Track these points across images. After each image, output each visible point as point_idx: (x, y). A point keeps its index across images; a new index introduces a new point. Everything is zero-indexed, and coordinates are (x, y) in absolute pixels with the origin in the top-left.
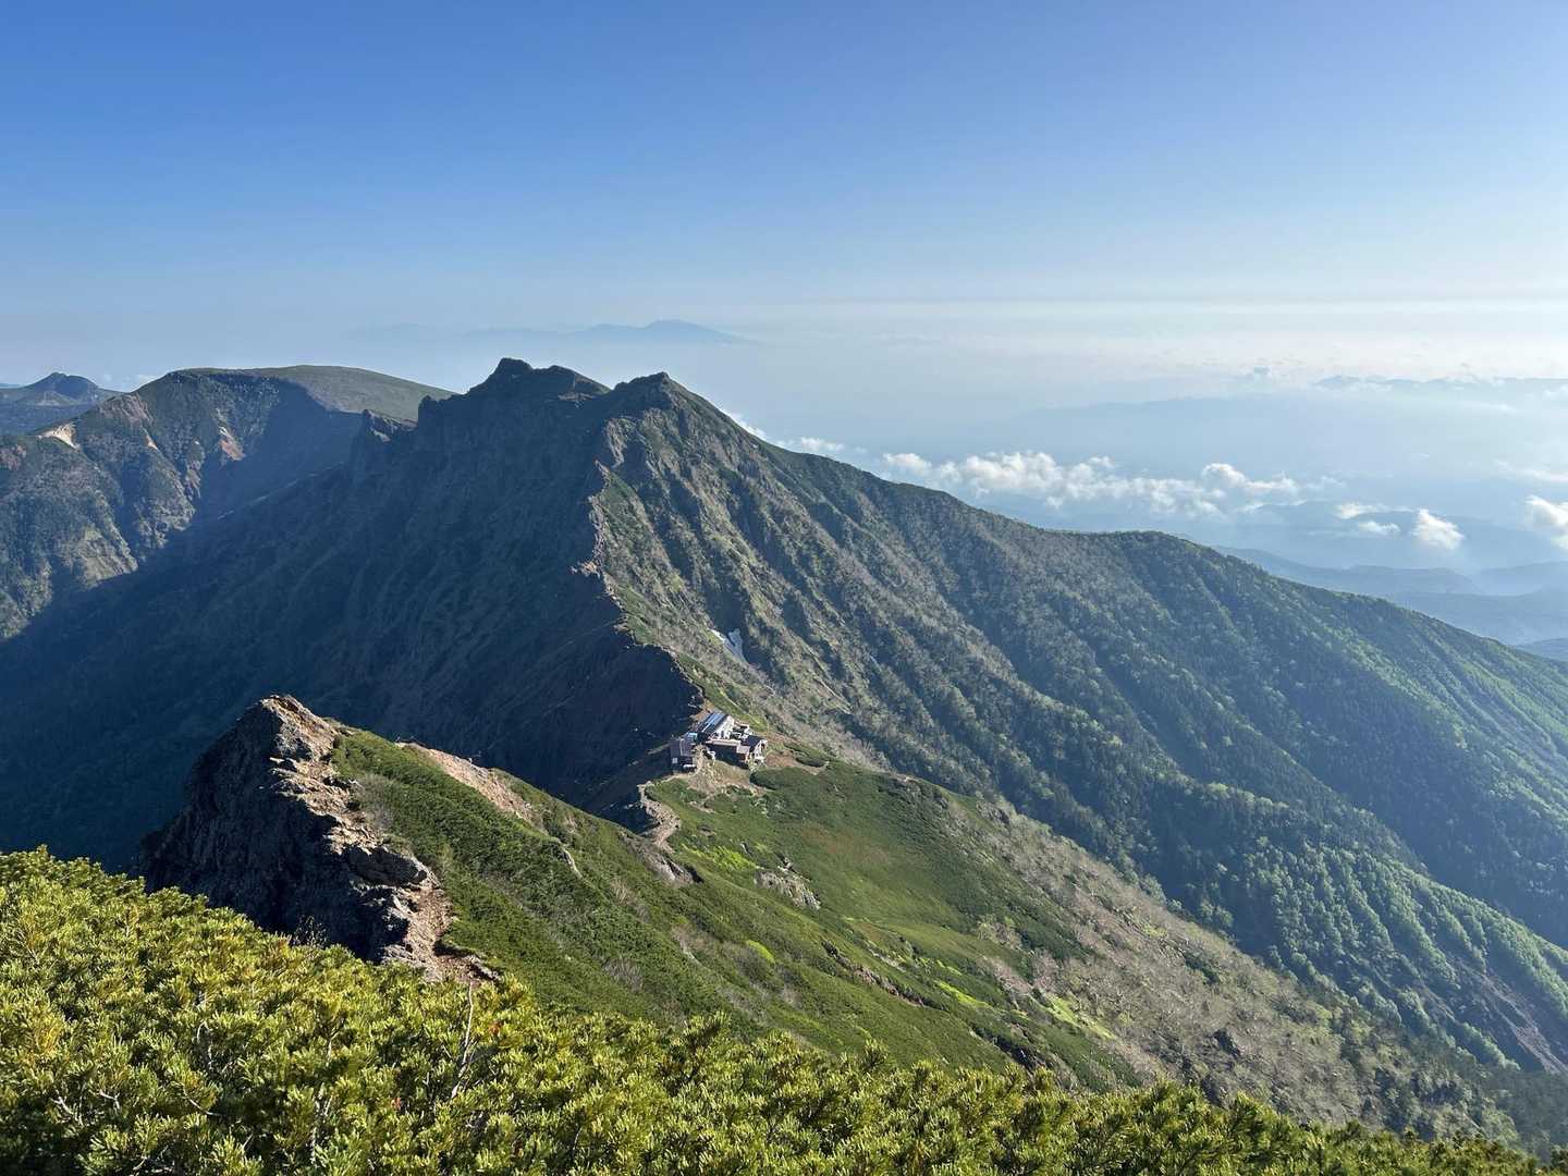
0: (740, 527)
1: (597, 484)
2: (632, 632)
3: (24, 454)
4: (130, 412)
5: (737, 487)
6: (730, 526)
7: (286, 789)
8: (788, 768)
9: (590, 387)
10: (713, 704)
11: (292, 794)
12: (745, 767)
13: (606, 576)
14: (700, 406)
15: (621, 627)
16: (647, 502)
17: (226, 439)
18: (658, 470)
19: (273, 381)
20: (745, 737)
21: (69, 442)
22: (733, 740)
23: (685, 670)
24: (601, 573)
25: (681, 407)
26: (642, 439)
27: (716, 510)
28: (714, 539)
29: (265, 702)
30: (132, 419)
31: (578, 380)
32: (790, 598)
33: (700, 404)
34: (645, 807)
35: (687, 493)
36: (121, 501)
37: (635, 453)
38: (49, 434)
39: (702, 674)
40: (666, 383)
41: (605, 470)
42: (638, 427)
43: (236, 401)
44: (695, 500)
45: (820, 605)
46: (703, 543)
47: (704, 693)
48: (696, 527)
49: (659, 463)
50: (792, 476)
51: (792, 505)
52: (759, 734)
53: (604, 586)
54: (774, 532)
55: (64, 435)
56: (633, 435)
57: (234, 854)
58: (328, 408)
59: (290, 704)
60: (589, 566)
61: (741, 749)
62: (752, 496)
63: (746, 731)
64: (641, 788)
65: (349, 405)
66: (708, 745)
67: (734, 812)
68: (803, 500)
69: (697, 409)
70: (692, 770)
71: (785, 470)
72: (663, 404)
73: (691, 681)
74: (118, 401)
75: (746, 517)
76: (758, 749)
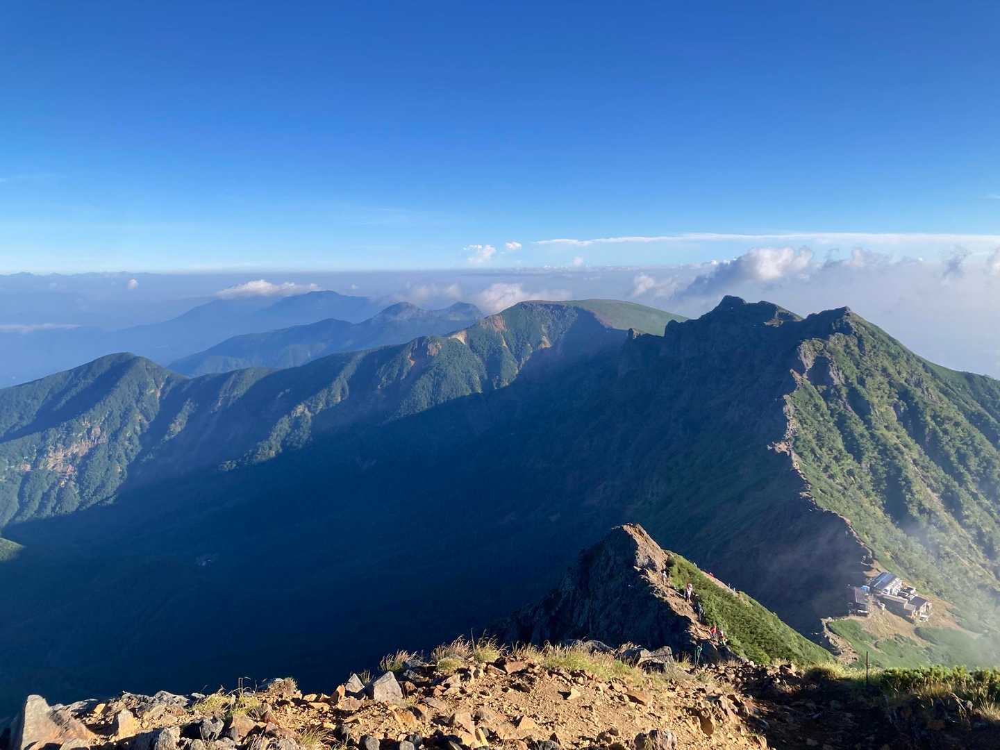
0: (905, 426)
1: (791, 386)
2: (813, 499)
3: (441, 347)
4: (496, 326)
5: (905, 395)
6: (896, 425)
7: (657, 592)
8: (950, 629)
9: (787, 316)
10: (881, 565)
11: (661, 596)
12: (911, 621)
13: (794, 454)
14: (875, 332)
15: (805, 494)
16: (829, 402)
17: (545, 343)
18: (839, 379)
19: (576, 309)
20: (912, 598)
21: (463, 342)
22: (900, 598)
23: (858, 535)
24: (790, 451)
25: (860, 333)
26: (828, 355)
27: (884, 410)
28: (882, 434)
29: (625, 527)
30: (496, 330)
31: (780, 311)
32: (947, 487)
33: (875, 331)
34: (828, 638)
35: (862, 398)
36: (486, 377)
37: (822, 365)
38: (454, 337)
39: (871, 539)
40: (848, 315)
41: (797, 376)
42: (825, 347)
43: (553, 320)
44: (868, 403)
45: (975, 496)
46: (873, 436)
47: (873, 555)
48: (868, 424)
49: (840, 373)
50: (952, 389)
51: (953, 412)
52: (923, 597)
53: (792, 462)
54: (934, 432)
55: (461, 338)
56: (821, 352)
57: (615, 627)
58: (606, 327)
59: (640, 531)
60: (780, 446)
61: (906, 606)
62: (917, 403)
63: (912, 592)
64: (824, 621)
65: (620, 325)
66: (878, 598)
67: (902, 657)
68: (961, 408)
69: (873, 335)
70: (865, 615)
71: (946, 384)
72: (846, 330)
73: (862, 544)
74: (490, 319)
75: (911, 417)
76: (923, 609)
